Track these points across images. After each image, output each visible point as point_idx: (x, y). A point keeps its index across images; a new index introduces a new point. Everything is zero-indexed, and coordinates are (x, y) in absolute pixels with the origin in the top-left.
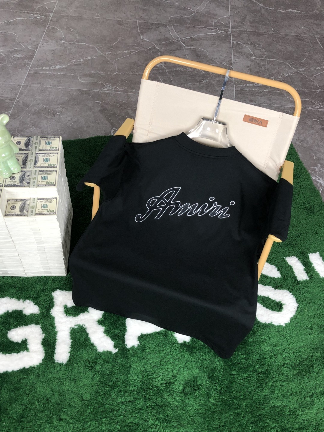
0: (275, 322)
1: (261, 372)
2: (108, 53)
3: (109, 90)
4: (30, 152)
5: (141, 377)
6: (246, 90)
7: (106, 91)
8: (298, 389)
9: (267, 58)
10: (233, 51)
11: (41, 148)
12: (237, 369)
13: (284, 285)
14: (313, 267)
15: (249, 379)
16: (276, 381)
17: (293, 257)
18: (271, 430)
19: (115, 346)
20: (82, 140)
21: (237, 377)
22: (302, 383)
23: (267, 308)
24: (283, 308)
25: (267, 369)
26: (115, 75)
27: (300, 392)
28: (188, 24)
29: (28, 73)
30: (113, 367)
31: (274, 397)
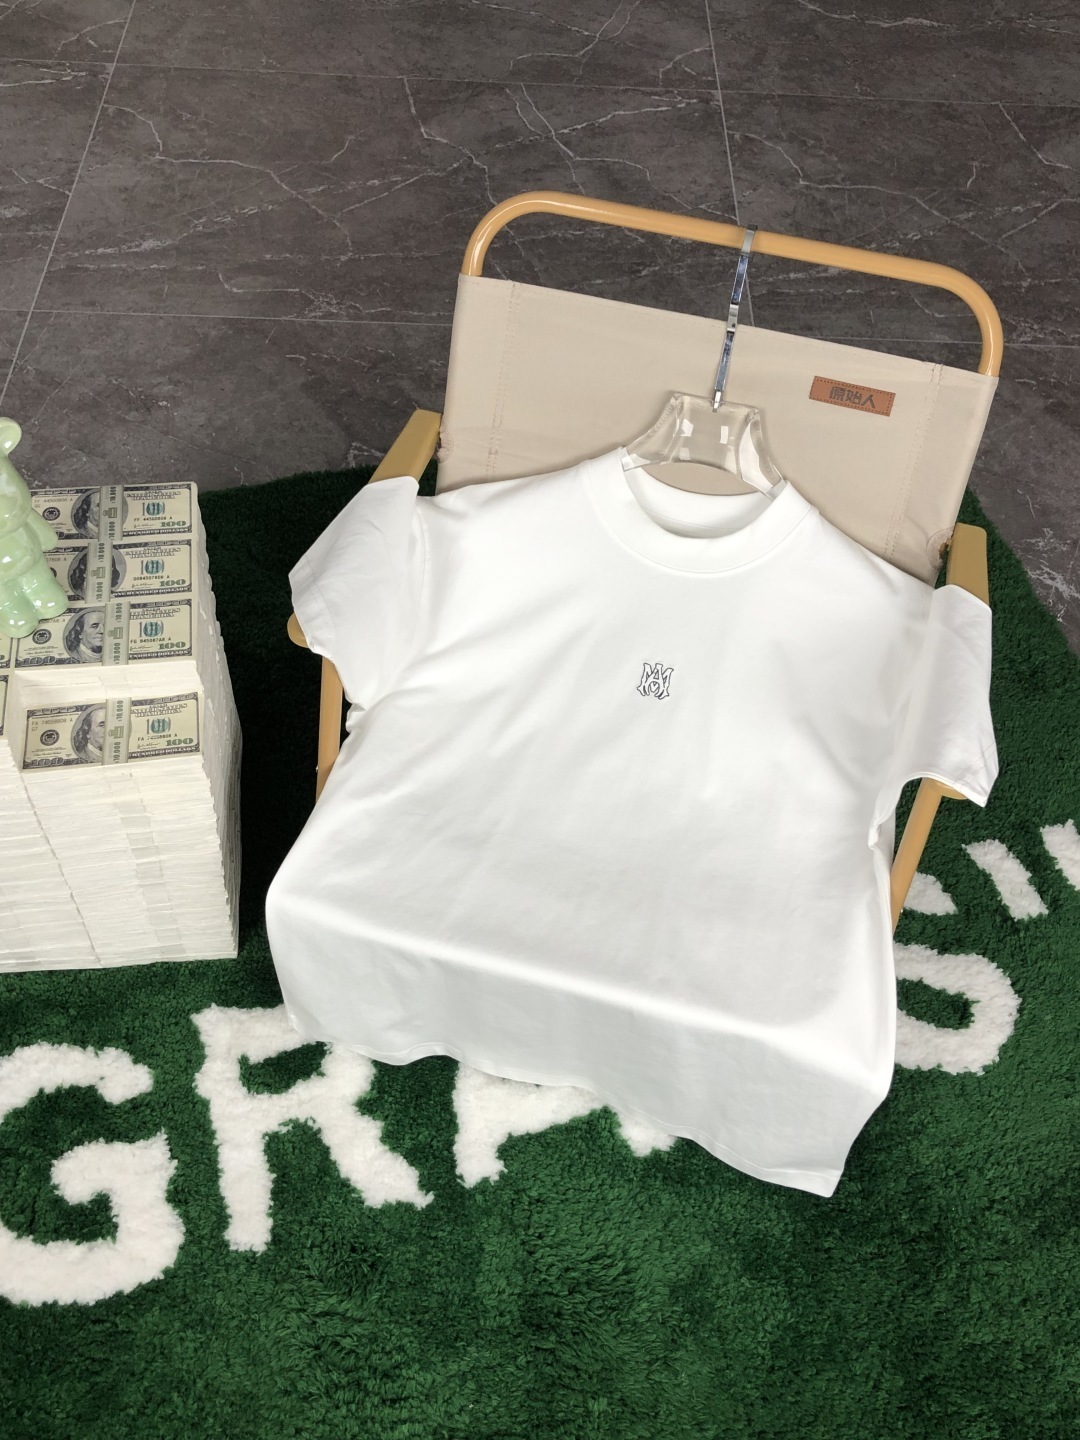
0: (948, 1063)
1: (918, 1234)
2: (314, 190)
3: (330, 315)
4: (92, 544)
5: (519, 1279)
6: (788, 294)
7: (321, 318)
8: (1044, 1282)
9: (848, 183)
10: (733, 165)
11: (129, 526)
12: (837, 1231)
13: (968, 939)
14: (1058, 871)
15: (882, 1260)
16: (972, 1261)
17: (990, 844)
18: (969, 1426)
19: (425, 1185)
20: (251, 489)
21: (839, 1256)
22: (1057, 1260)
23: (919, 1018)
24: (972, 1015)
25: (939, 1223)
26: (345, 264)
27: (1052, 1293)
28: (575, 79)
29: (49, 272)
30: (424, 1254)
31: (967, 1315)
